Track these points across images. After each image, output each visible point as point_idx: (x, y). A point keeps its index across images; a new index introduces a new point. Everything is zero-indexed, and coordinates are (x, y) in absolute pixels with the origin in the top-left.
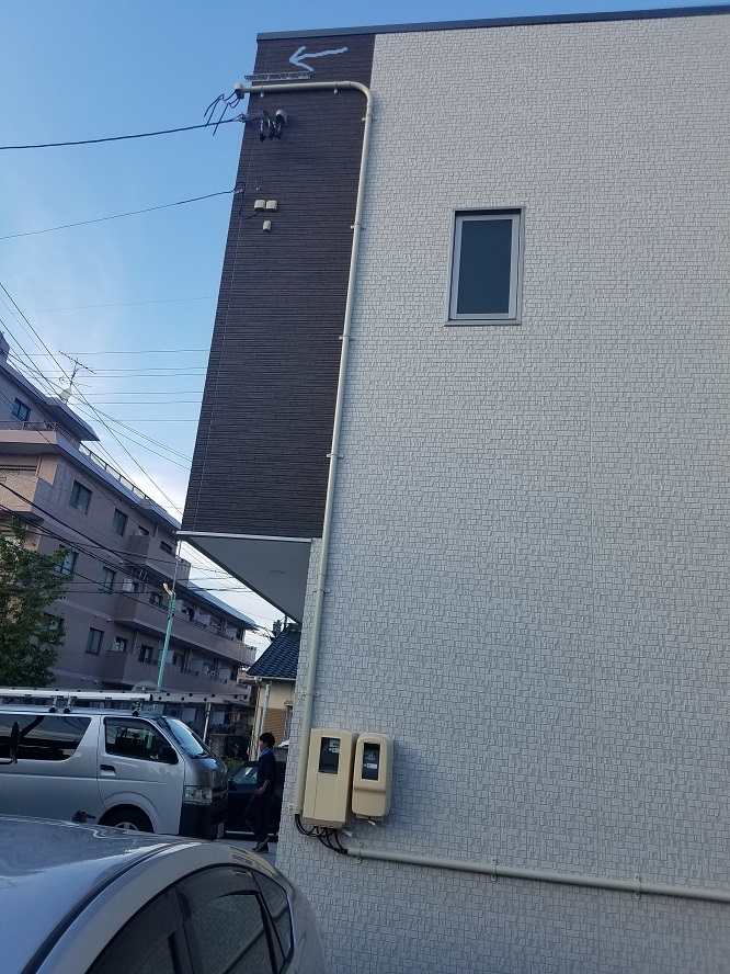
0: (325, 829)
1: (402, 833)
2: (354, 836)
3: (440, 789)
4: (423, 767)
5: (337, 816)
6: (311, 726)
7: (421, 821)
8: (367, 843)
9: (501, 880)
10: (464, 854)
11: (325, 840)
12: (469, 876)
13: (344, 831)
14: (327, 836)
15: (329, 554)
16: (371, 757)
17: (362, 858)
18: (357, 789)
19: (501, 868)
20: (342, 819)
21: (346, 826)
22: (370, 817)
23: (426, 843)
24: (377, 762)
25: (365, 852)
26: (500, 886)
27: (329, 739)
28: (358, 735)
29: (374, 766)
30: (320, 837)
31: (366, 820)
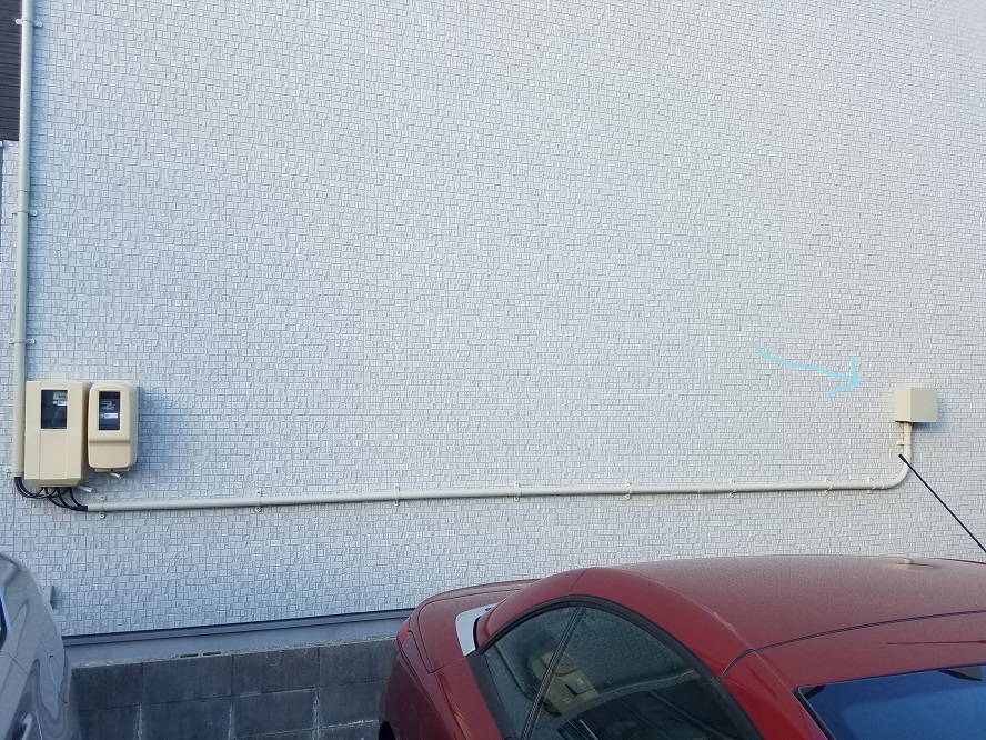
0: (57, 489)
1: (153, 481)
2: (94, 491)
3: (195, 432)
4: (176, 412)
5: (71, 472)
6: (26, 377)
7: (176, 466)
8: (111, 496)
9: (266, 509)
10: (226, 492)
11: (57, 500)
12: (231, 512)
13: (81, 488)
14: (59, 496)
15: (31, 164)
16: (109, 406)
17: (106, 512)
18: (94, 442)
19: (266, 500)
20: (78, 476)
21: (83, 483)
22: (112, 470)
23: (182, 486)
24: (117, 410)
25: (108, 506)
26: (266, 515)
27: (52, 392)
28: (91, 385)
29: (114, 416)
30: (50, 498)
31: (106, 474)
